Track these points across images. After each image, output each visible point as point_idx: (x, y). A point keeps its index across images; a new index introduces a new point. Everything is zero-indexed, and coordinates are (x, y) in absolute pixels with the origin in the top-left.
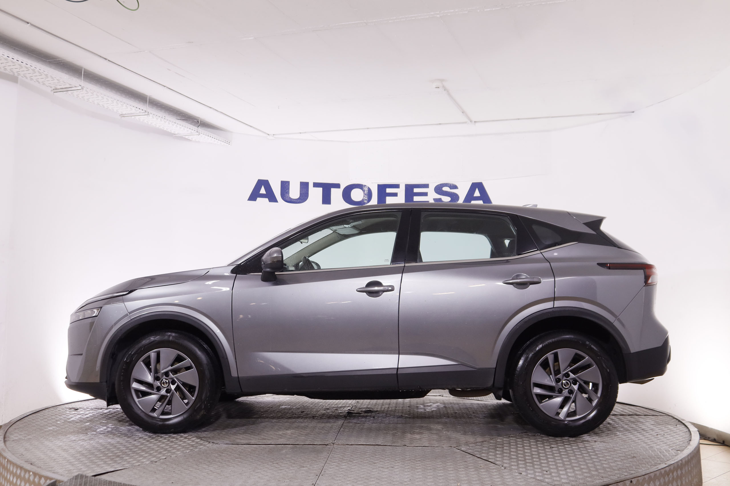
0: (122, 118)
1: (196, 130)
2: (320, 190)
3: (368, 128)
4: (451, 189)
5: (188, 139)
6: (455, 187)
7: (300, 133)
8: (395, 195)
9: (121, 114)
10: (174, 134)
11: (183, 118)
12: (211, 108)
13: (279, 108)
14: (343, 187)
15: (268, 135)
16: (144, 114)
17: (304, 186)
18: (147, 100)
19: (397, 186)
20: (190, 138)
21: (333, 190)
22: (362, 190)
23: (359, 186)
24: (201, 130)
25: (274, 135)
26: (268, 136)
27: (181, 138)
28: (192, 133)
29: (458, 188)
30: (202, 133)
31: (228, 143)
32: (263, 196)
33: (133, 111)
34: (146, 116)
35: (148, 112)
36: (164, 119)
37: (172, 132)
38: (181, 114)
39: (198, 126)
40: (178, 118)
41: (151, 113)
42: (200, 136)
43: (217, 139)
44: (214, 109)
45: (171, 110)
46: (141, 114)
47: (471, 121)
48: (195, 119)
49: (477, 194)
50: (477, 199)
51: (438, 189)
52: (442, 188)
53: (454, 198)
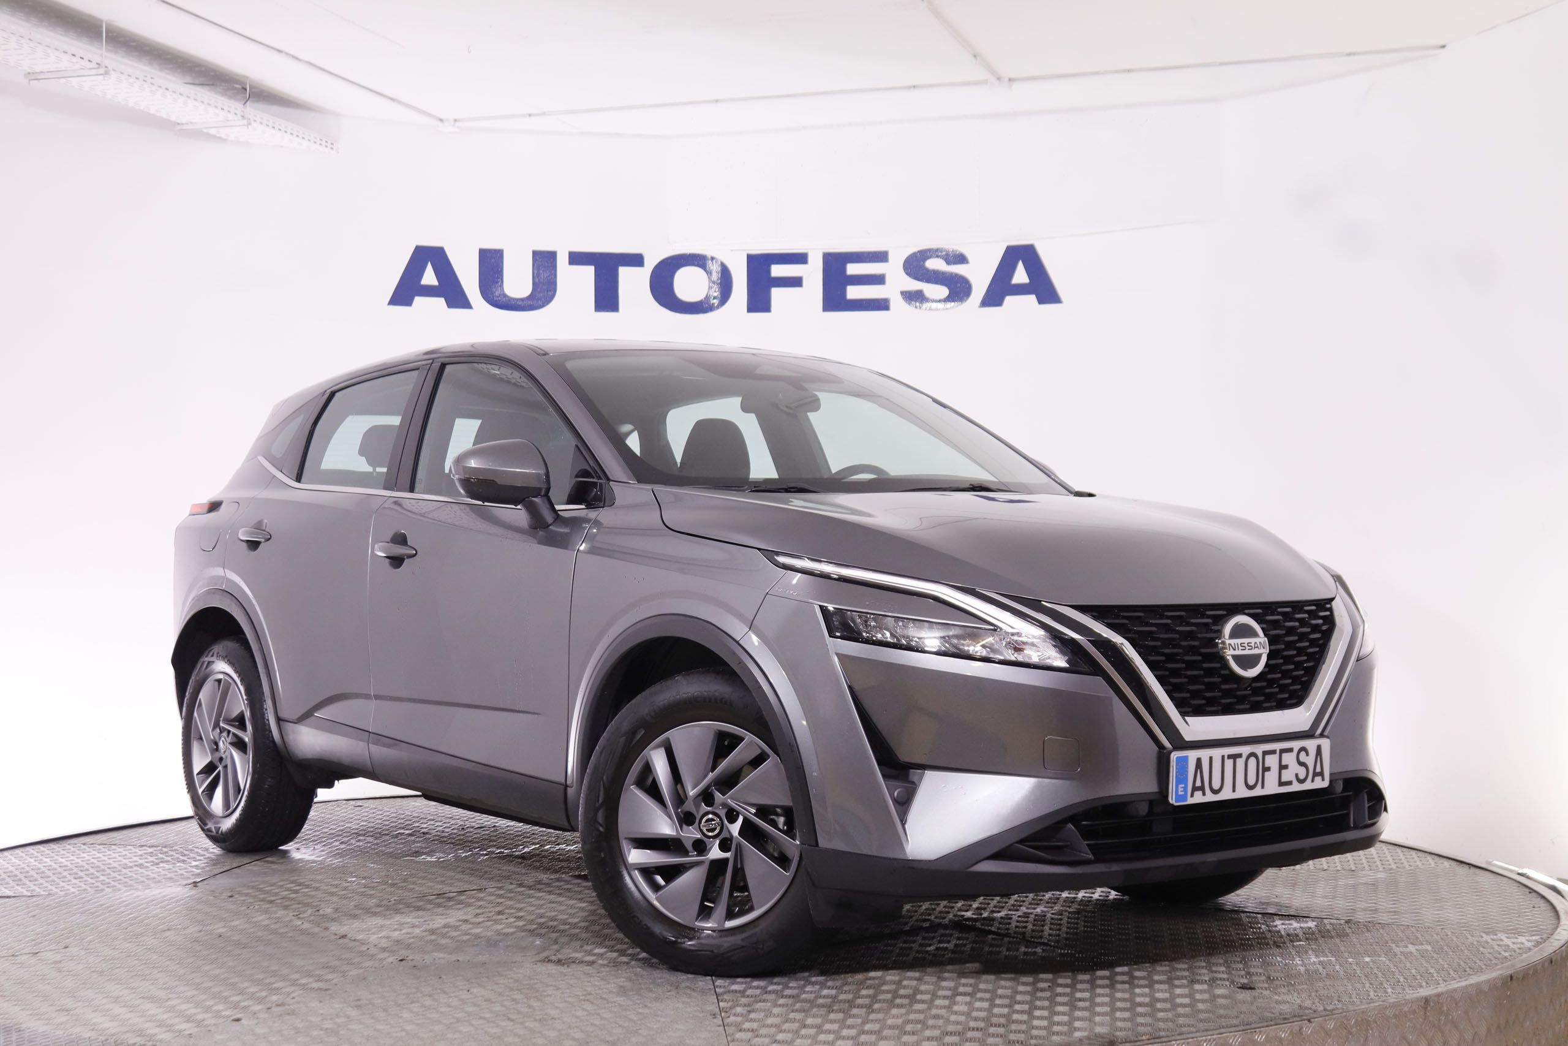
0: (31, 82)
1: (239, 113)
2: (589, 271)
3: (717, 101)
4: (948, 263)
5: (218, 135)
6: (961, 259)
7: (530, 115)
8: (796, 282)
9: (29, 73)
10: (178, 124)
11: (202, 80)
12: (280, 51)
13: (470, 52)
14: (650, 263)
15: (441, 120)
16: (93, 72)
17: (544, 261)
18: (102, 31)
19: (800, 258)
20: (222, 133)
21: (624, 273)
22: (705, 270)
23: (698, 261)
24: (253, 110)
25: (455, 120)
26: (439, 123)
27: (200, 135)
28: (228, 121)
29: (967, 263)
30: (255, 121)
31: (329, 145)
32: (429, 291)
33: (65, 62)
34: (101, 77)
35: (106, 67)
36: (152, 84)
37: (173, 118)
38: (197, 69)
39: (246, 103)
40: (189, 79)
41: (114, 70)
42: (250, 127)
43: (298, 136)
44: (287, 54)
45: (169, 57)
46: (88, 72)
47: (998, 78)
48: (236, 81)
49: (1021, 276)
50: (1021, 290)
51: (915, 266)
52: (925, 260)
53: (959, 289)
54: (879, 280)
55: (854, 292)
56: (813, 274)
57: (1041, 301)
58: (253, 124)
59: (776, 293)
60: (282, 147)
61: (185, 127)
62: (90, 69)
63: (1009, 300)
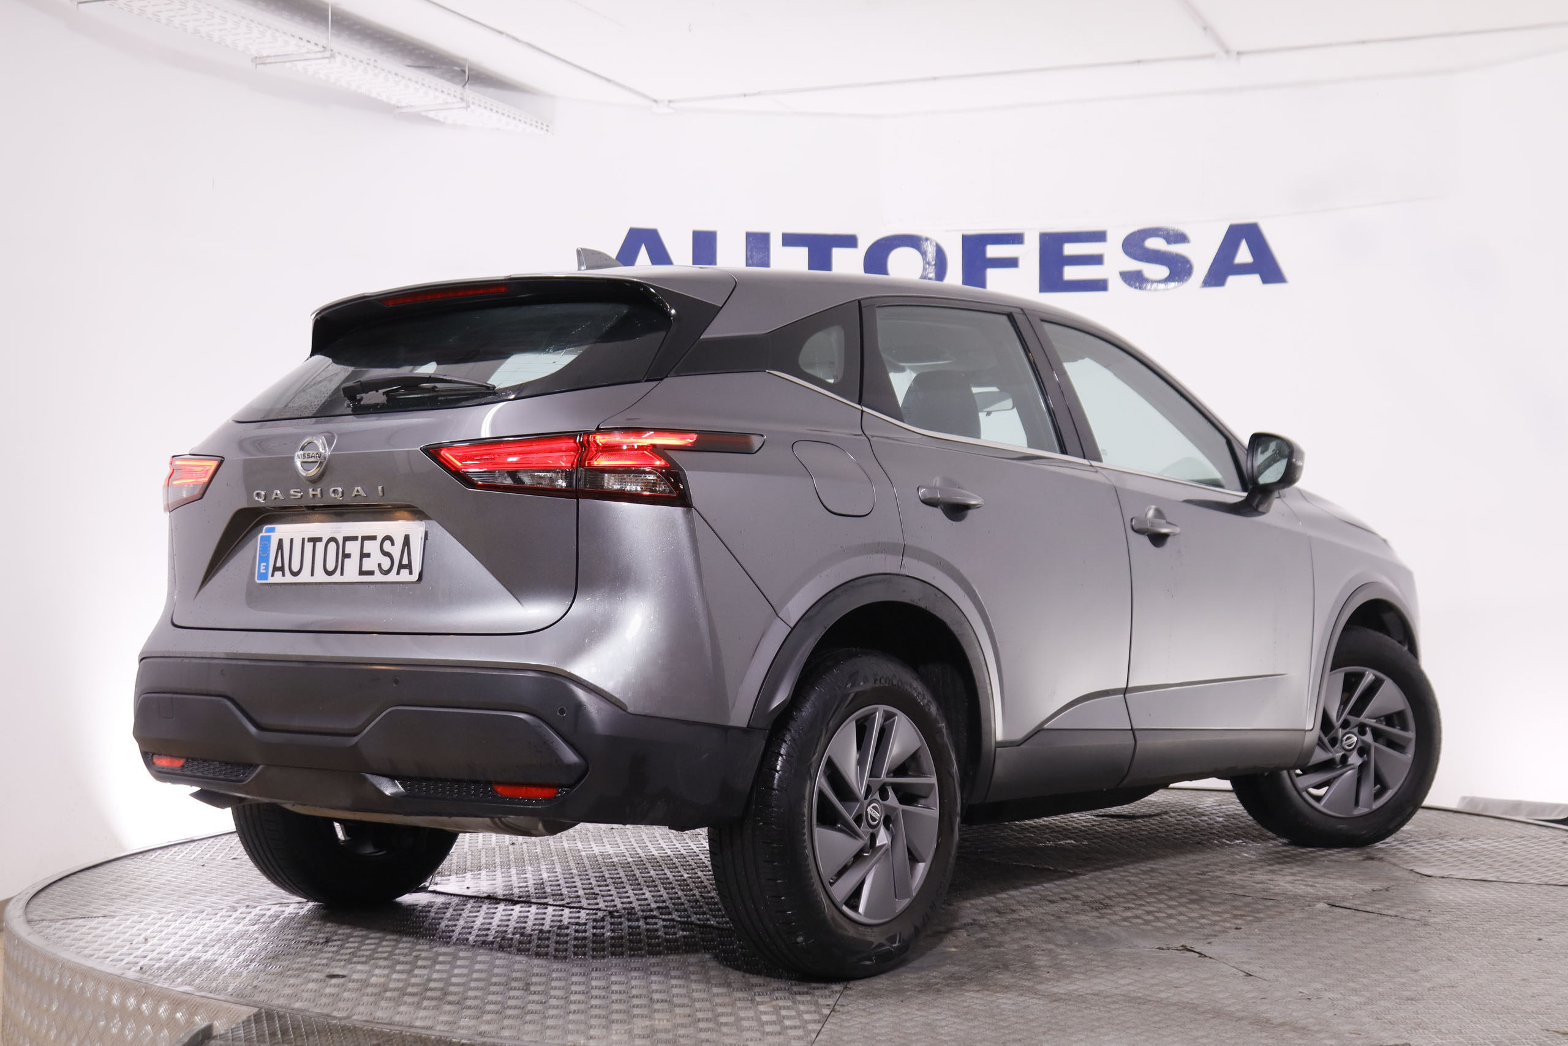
0: (258, 66)
1: (459, 95)
2: (802, 253)
3: (935, 79)
4: (1169, 242)
5: (436, 118)
6: (1181, 238)
7: (745, 95)
8: (1012, 263)
9: (256, 58)
10: (398, 107)
11: (422, 63)
12: (501, 33)
13: (691, 30)
14: (864, 244)
15: (655, 101)
16: (319, 55)
17: (758, 244)
18: (328, 15)
19: (1016, 239)
20: (440, 116)
21: (839, 255)
22: (919, 251)
23: (913, 241)
24: (471, 93)
25: (670, 101)
26: (654, 104)
27: (418, 118)
28: (446, 103)
30: (473, 103)
31: (545, 127)
33: (292, 47)
34: (327, 60)
35: (331, 50)
36: (375, 66)
37: (393, 102)
38: (417, 52)
39: (465, 84)
40: (409, 62)
41: (339, 53)
42: (469, 110)
43: (514, 118)
44: (508, 35)
45: (391, 40)
46: (312, 56)
47: (1227, 52)
48: (458, 65)
49: (1244, 255)
50: (1244, 269)
51: (1134, 245)
52: (1143, 240)
53: (1179, 269)
54: (1097, 260)
55: (1071, 273)
56: (1029, 254)
57: (1265, 281)
58: (472, 106)
59: (991, 273)
60: (496, 128)
61: (405, 110)
62: (316, 52)
63: (1232, 280)
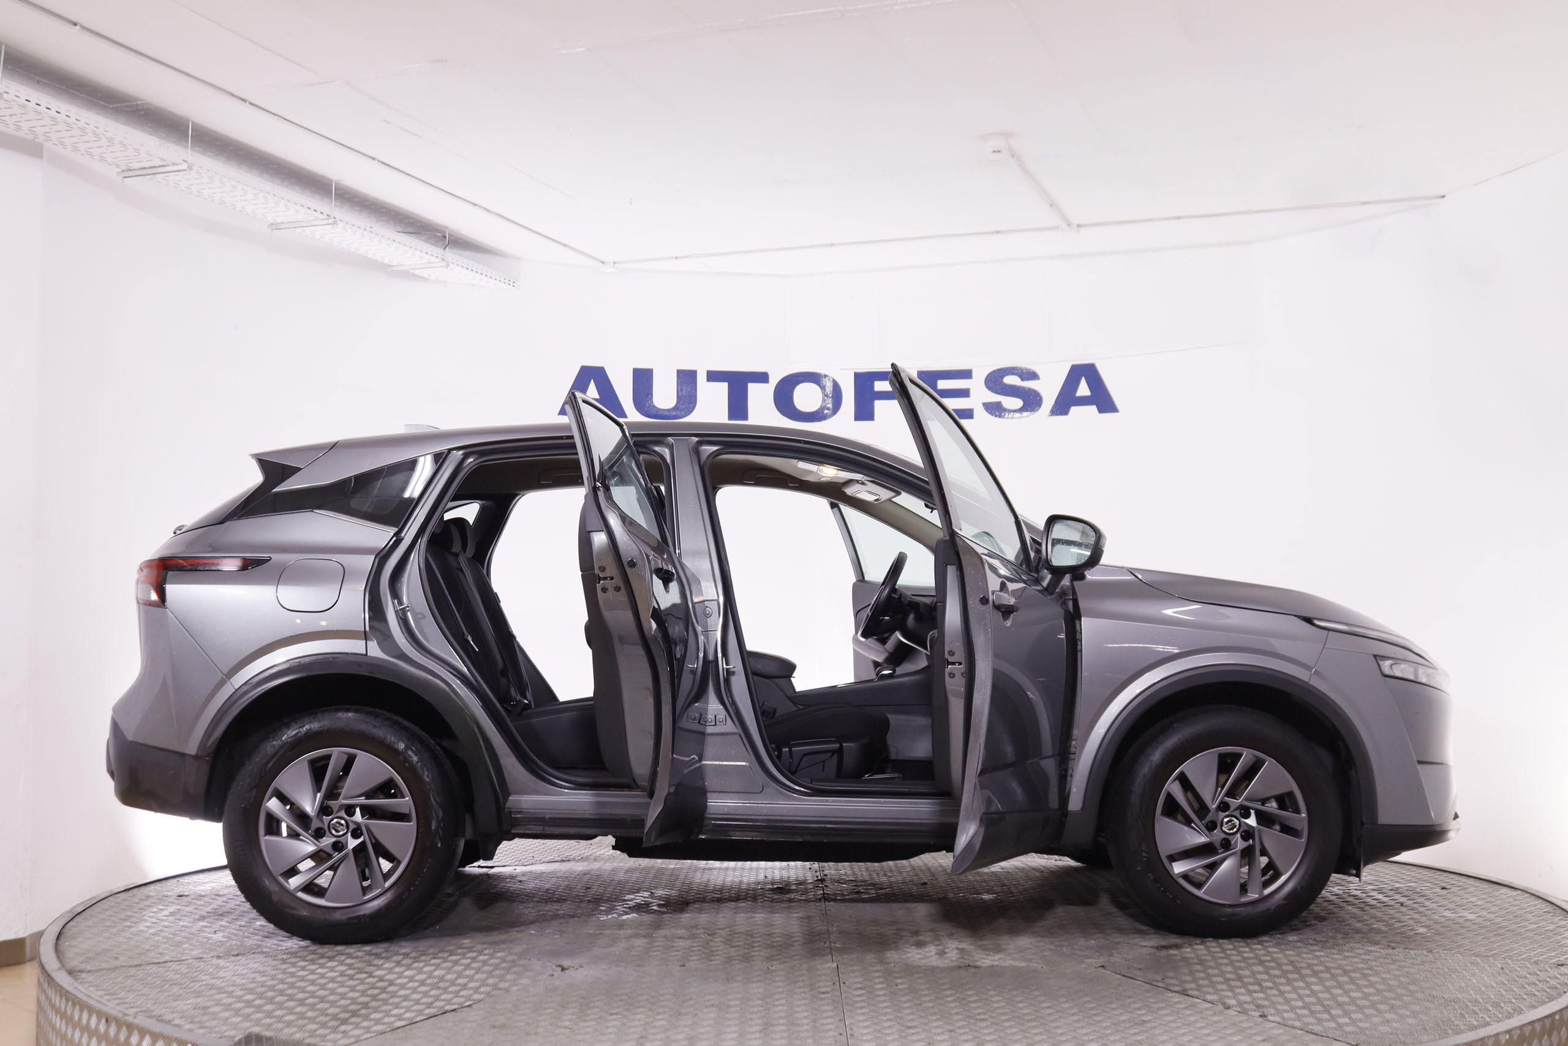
0: (274, 231)
1: (440, 256)
2: (724, 387)
3: (832, 245)
4: (1023, 379)
5: (422, 275)
6: (1033, 376)
7: (676, 258)
9: (272, 224)
10: (390, 266)
11: (410, 230)
12: (475, 205)
14: (774, 381)
15: (603, 262)
16: (324, 222)
17: (687, 379)
18: (332, 189)
20: (425, 273)
21: (753, 388)
22: (820, 386)
23: (814, 378)
24: (450, 254)
25: (615, 263)
26: (601, 265)
27: (406, 275)
28: (430, 263)
29: (1039, 379)
30: (452, 263)
31: (511, 283)
33: (302, 215)
34: (331, 226)
35: (335, 218)
36: (370, 232)
37: (386, 261)
38: (406, 221)
39: (445, 248)
40: (399, 229)
41: (341, 221)
42: (449, 268)
43: (486, 276)
44: (481, 207)
45: (384, 210)
46: (319, 222)
47: (1069, 225)
48: (438, 231)
49: (1083, 390)
50: (1084, 401)
51: (994, 382)
52: (1002, 377)
53: (1031, 401)
54: (964, 393)
57: (1101, 411)
58: (451, 265)
59: (878, 404)
60: (473, 285)
61: (395, 269)
62: (322, 220)
63: (1074, 410)
